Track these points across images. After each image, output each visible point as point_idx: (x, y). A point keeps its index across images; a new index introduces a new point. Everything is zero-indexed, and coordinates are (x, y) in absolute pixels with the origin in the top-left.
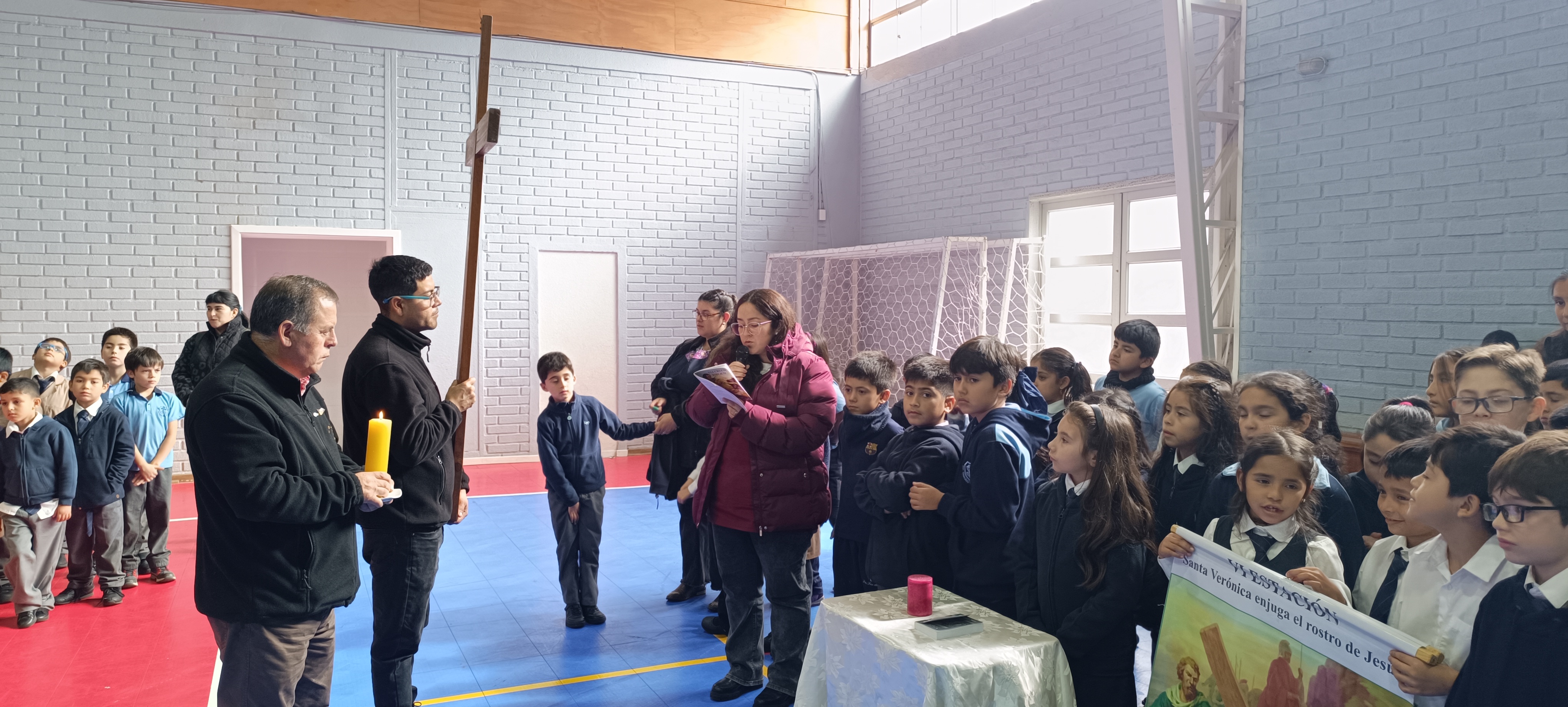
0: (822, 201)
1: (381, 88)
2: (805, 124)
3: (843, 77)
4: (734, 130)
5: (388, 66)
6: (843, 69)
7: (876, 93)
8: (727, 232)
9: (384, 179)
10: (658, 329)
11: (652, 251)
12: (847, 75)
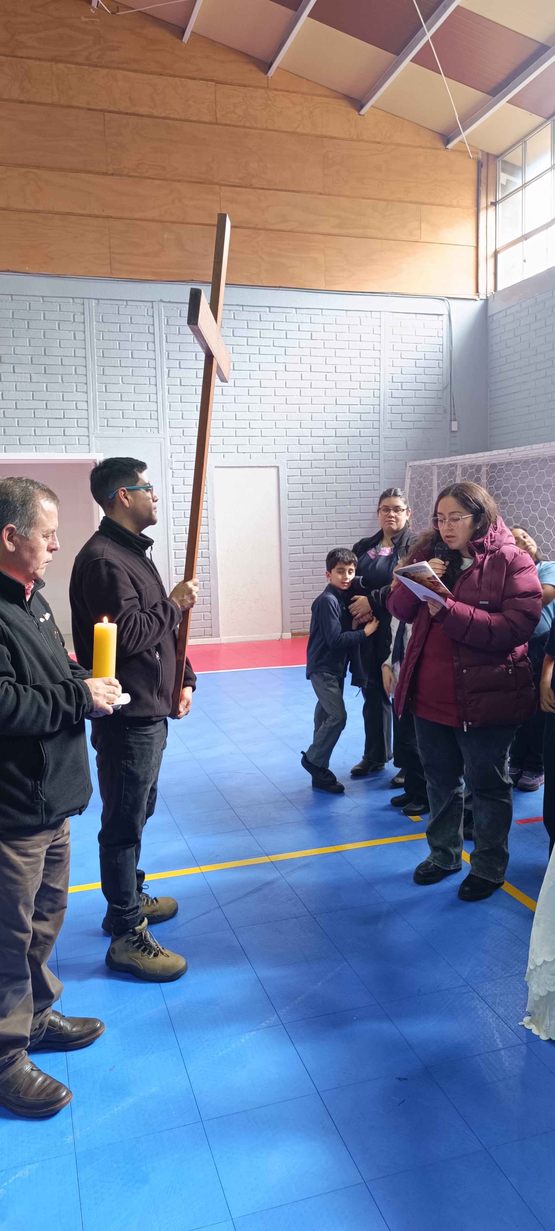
0: (454, 414)
1: (82, 333)
2: (438, 346)
3: (472, 301)
4: (376, 354)
5: (87, 313)
6: (471, 294)
7: (503, 314)
8: (371, 445)
9: (87, 410)
10: (314, 531)
11: (307, 464)
12: (476, 300)
